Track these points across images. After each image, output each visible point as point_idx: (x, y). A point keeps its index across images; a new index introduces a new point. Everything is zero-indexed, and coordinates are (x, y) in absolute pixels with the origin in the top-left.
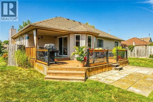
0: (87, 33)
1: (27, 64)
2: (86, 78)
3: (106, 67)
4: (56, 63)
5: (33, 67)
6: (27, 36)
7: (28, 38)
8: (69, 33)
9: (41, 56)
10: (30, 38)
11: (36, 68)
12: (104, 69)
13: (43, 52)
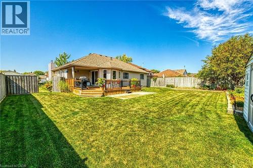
0: (112, 69)
1: (67, 90)
2: (103, 95)
3: (119, 91)
4: (87, 89)
5: (72, 92)
6: (66, 70)
7: (67, 72)
8: (98, 69)
9: (77, 84)
10: (69, 72)
11: (74, 92)
12: (117, 93)
13: (79, 82)
